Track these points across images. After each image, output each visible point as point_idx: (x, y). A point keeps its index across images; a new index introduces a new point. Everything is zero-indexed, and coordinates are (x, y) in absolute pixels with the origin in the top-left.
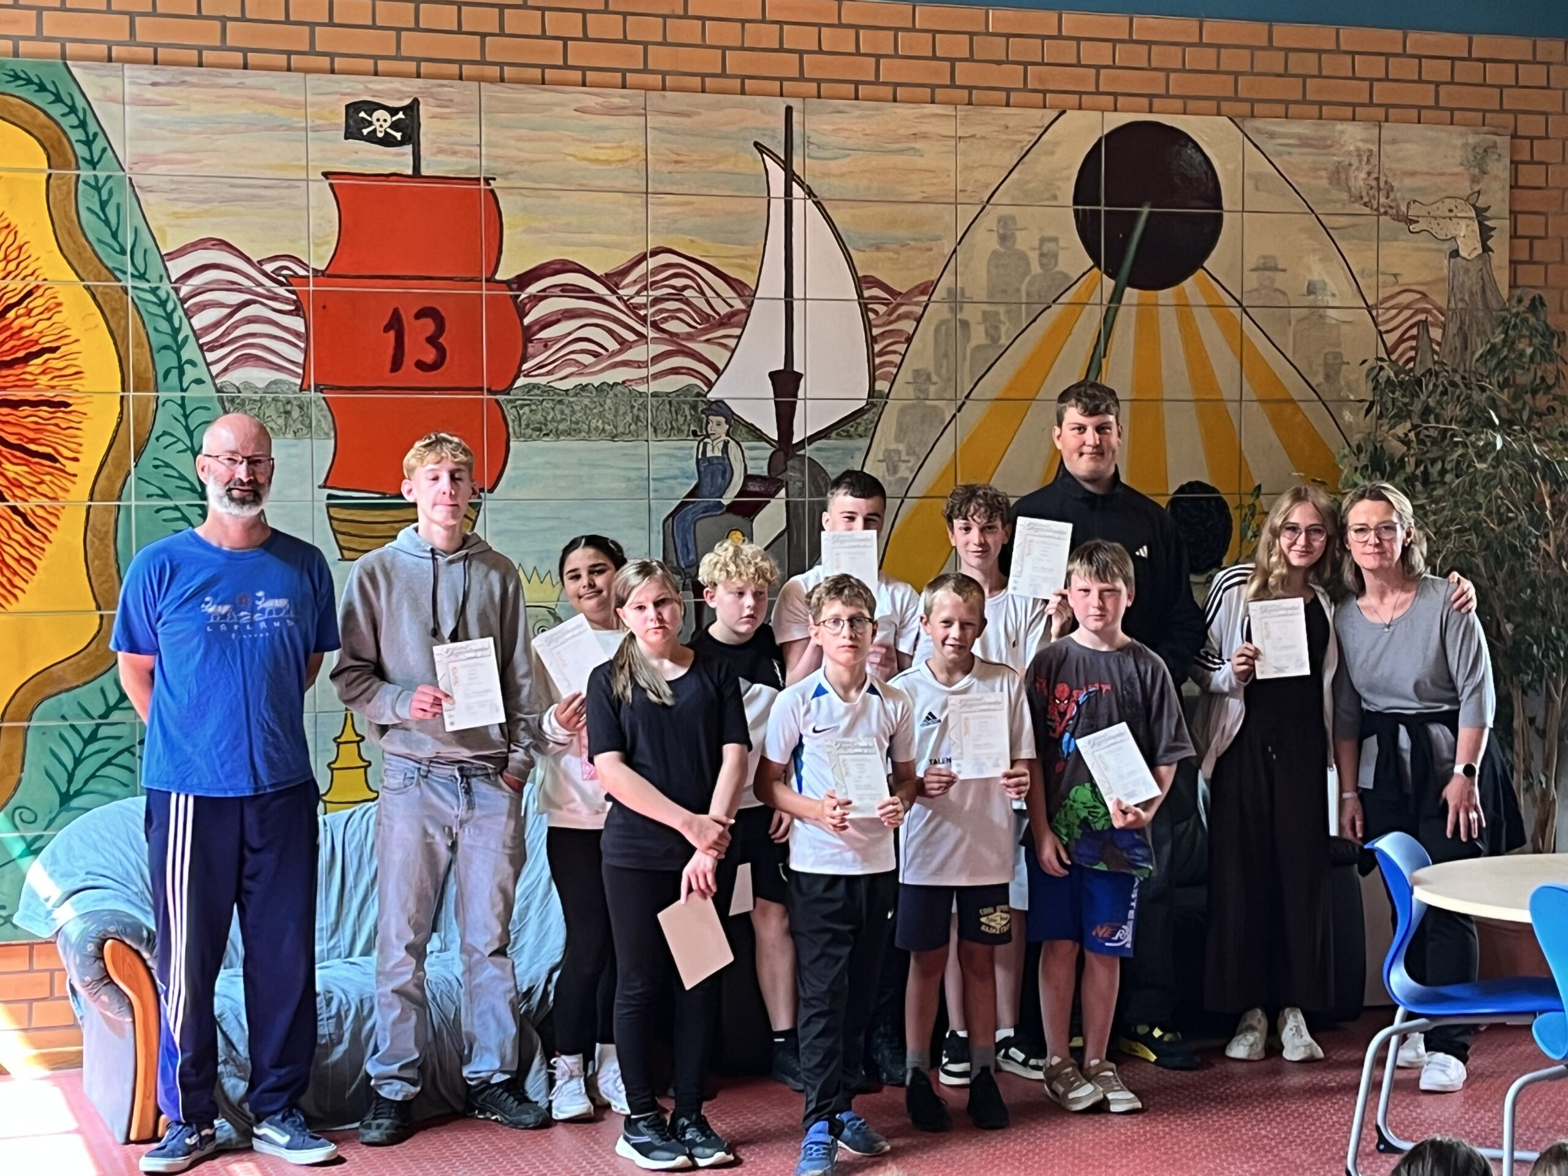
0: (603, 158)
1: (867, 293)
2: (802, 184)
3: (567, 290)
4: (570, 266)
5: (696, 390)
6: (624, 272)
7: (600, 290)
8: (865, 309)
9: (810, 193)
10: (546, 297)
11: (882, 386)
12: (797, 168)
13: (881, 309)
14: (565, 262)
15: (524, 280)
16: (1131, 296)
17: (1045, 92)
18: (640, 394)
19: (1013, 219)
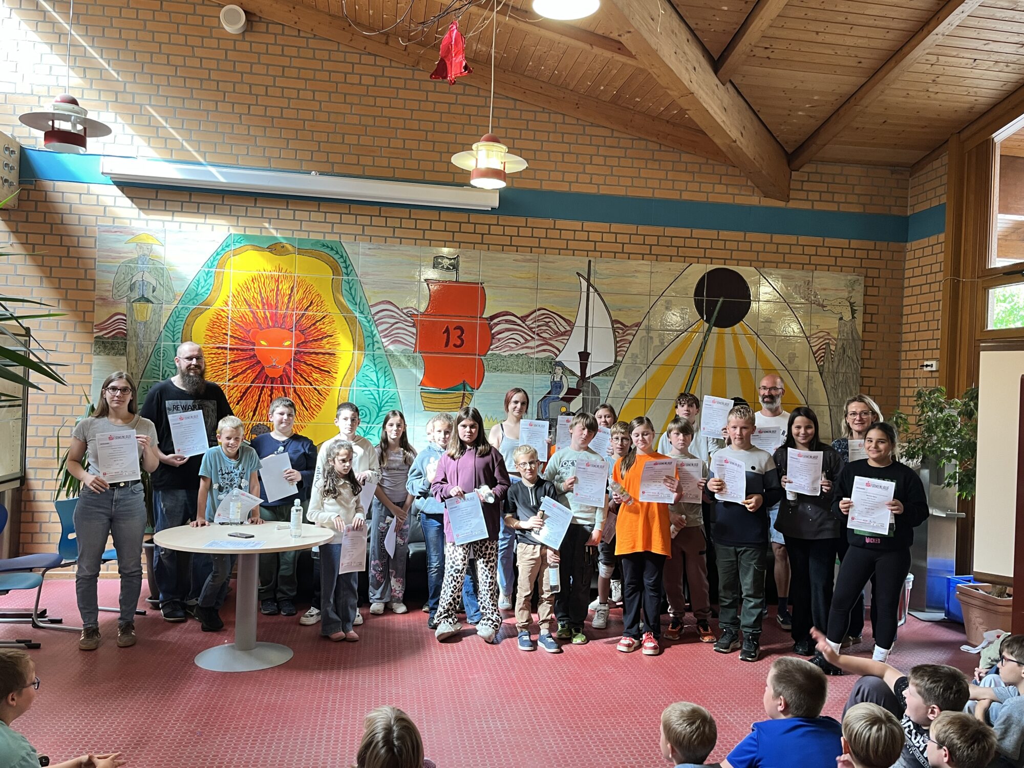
0: (522, 276)
1: (615, 326)
2: (593, 287)
3: (507, 321)
4: (509, 313)
6: (528, 316)
8: (614, 332)
9: (596, 290)
10: (500, 324)
11: (620, 358)
12: (592, 282)
13: (621, 331)
14: (507, 312)
15: (492, 318)
16: (715, 330)
17: (685, 257)
18: (532, 358)
19: (671, 301)
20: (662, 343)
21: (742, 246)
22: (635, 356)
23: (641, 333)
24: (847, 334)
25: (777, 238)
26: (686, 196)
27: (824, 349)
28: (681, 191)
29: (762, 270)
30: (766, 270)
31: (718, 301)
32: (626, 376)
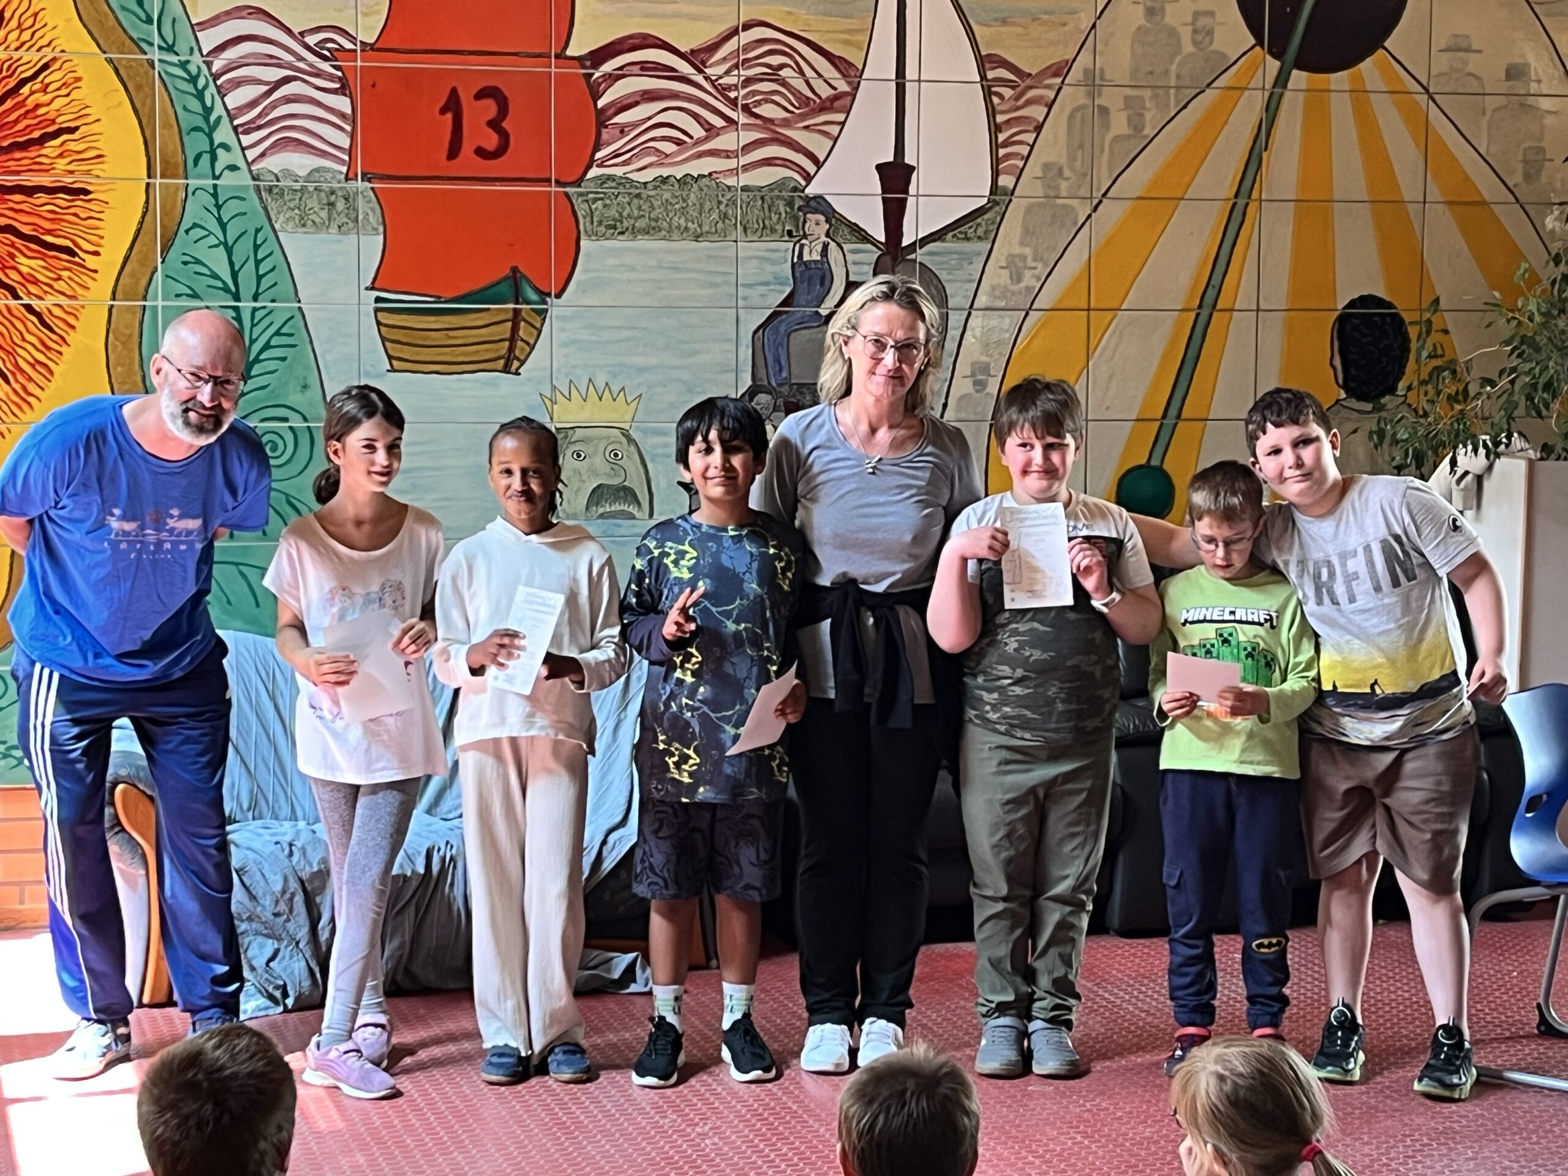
1: (990, 75)
3: (646, 68)
4: (650, 41)
5: (792, 184)
6: (713, 48)
8: (988, 94)
10: (624, 76)
11: (1006, 181)
13: (1008, 92)
14: (646, 36)
15: (599, 56)
16: (1299, 77)
18: (729, 187)
22: (1053, 172)
32: (1028, 235)
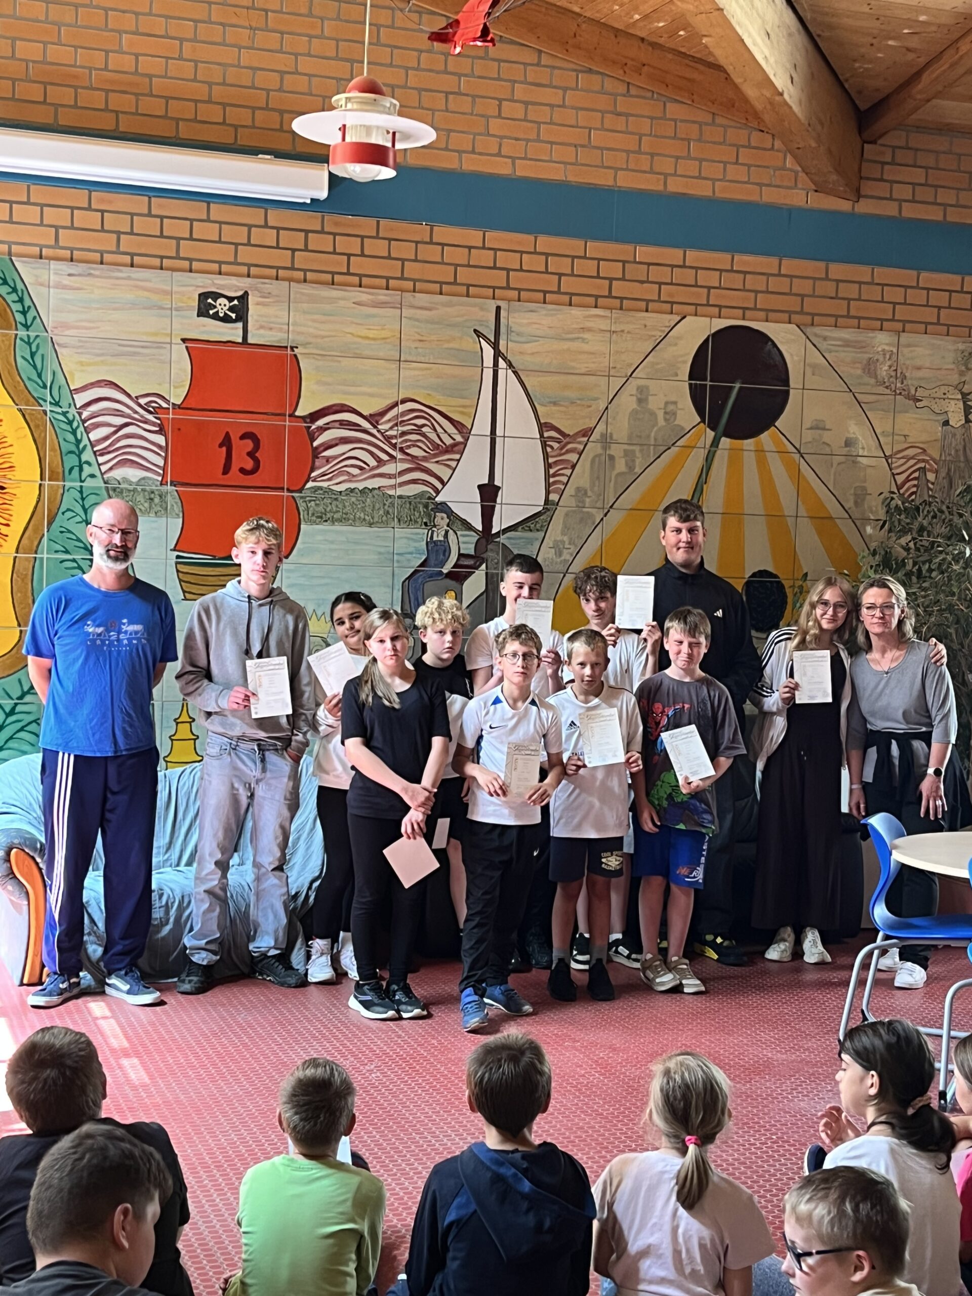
0: (371, 336)
1: (546, 434)
2: (505, 359)
3: (343, 424)
4: (346, 408)
5: (428, 495)
6: (383, 413)
7: (366, 425)
8: (544, 445)
9: (510, 365)
10: (329, 428)
11: (554, 497)
12: (502, 348)
13: (556, 445)
14: (343, 405)
15: (315, 416)
16: (725, 442)
17: (672, 303)
18: (390, 496)
19: (647, 388)
20: (631, 468)
21: (774, 284)
22: (581, 493)
23: (593, 448)
24: (957, 451)
25: (837, 270)
26: (675, 186)
27: (915, 479)
28: (666, 176)
29: (809, 330)
30: (817, 330)
31: (731, 388)
32: (566, 529)
